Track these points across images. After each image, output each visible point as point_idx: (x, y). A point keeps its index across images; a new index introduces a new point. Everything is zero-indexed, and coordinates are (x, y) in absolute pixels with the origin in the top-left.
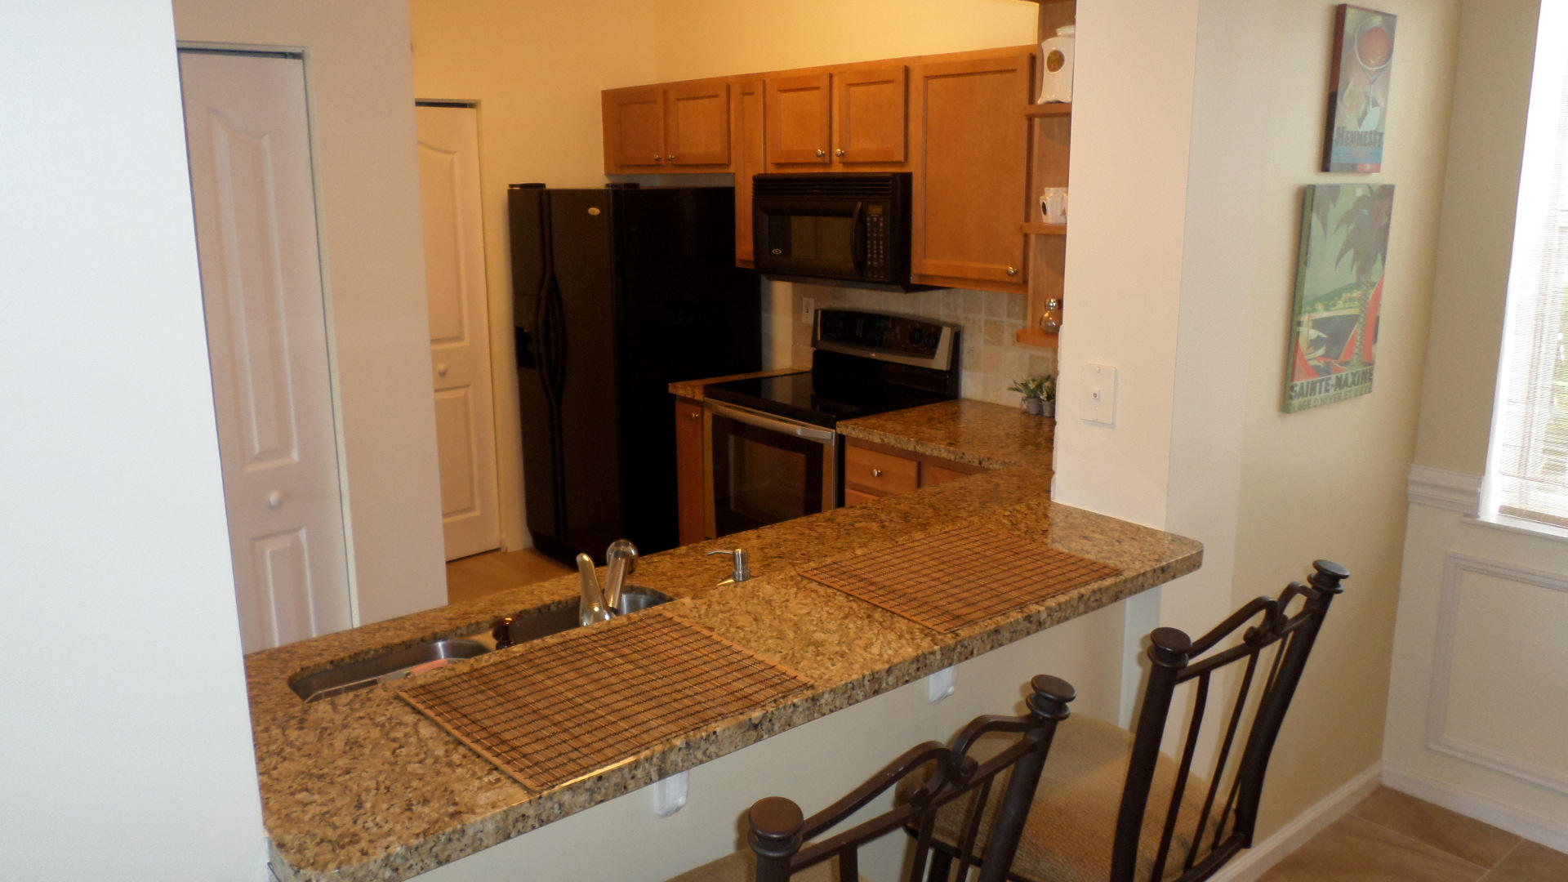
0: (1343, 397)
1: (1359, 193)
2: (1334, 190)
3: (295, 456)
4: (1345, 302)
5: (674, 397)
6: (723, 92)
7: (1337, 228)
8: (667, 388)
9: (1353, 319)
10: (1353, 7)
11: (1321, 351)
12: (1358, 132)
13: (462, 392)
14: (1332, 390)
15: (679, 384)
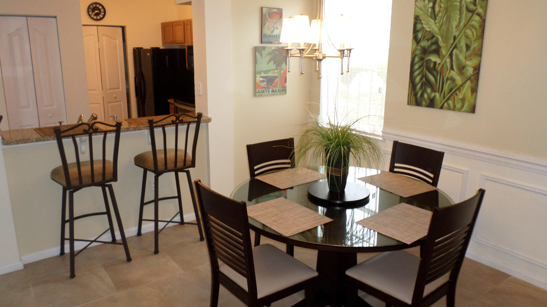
0: (275, 94)
1: (273, 48)
2: (264, 48)
3: (55, 107)
4: (272, 73)
5: (169, 103)
6: (183, 24)
7: (266, 56)
8: (167, 100)
9: (276, 77)
10: (264, 7)
11: (265, 83)
12: (272, 35)
13: (119, 103)
14: (271, 93)
15: (170, 100)
